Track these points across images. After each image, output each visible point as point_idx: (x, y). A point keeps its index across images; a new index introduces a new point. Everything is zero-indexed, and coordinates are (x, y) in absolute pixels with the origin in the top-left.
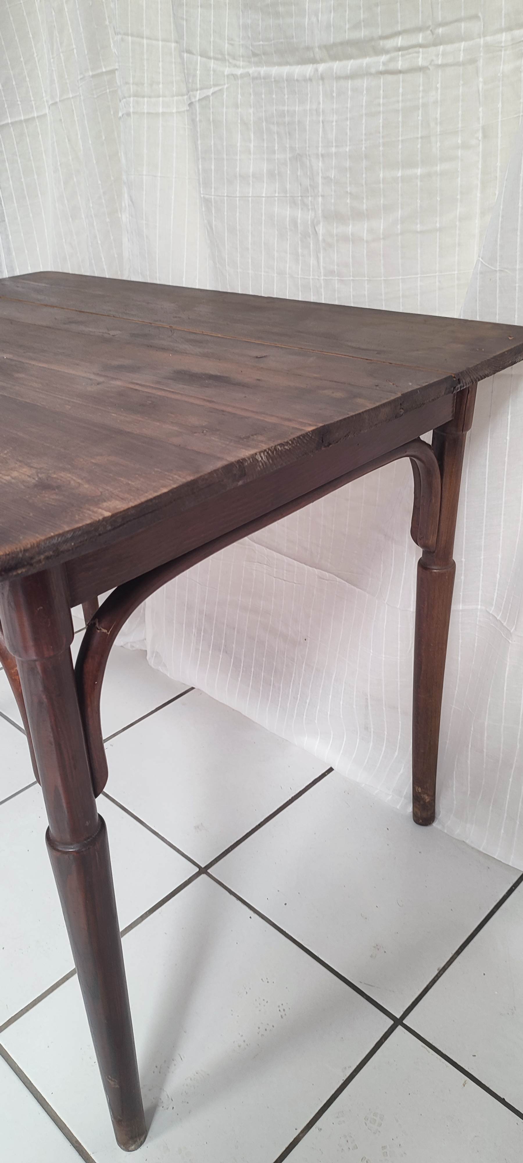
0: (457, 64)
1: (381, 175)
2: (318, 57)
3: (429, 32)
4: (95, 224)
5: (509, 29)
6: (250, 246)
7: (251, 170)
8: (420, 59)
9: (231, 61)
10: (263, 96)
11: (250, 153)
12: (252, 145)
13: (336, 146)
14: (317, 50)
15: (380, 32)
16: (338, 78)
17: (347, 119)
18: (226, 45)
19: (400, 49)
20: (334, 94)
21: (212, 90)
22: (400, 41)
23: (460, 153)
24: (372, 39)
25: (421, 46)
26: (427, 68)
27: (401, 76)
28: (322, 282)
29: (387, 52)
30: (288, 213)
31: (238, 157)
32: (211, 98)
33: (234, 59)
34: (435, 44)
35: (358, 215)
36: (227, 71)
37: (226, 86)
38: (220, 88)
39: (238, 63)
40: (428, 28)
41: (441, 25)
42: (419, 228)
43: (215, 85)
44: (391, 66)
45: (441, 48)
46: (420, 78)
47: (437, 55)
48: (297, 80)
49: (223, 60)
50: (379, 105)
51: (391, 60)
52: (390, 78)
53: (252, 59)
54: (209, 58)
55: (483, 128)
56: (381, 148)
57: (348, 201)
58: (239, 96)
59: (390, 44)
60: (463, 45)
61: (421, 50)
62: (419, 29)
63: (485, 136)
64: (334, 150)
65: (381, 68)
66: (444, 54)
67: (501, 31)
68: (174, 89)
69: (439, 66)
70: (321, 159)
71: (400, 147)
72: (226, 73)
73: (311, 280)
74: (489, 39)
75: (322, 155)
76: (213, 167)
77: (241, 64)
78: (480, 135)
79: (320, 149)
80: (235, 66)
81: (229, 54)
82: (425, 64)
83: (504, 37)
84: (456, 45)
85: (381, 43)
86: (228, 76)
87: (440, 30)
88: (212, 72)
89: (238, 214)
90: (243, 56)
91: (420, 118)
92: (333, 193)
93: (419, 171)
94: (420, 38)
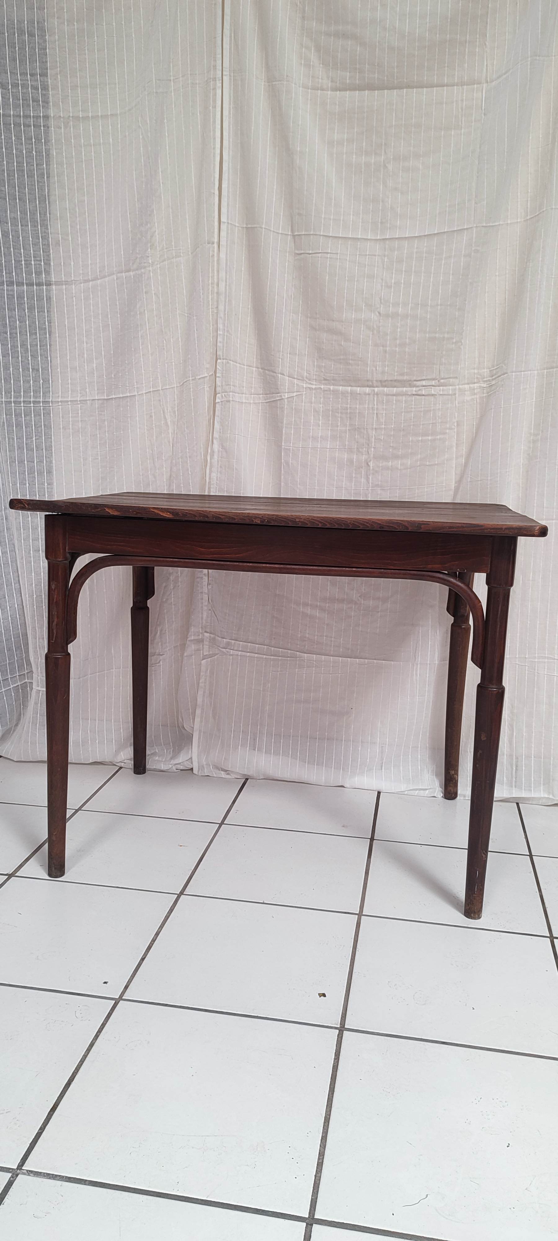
0: (449, 395)
1: (411, 439)
2: (375, 385)
3: (437, 381)
4: (189, 462)
5: (468, 384)
6: (317, 474)
7: (320, 435)
8: (433, 391)
9: (308, 381)
10: (331, 399)
11: (319, 426)
12: (320, 422)
13: (385, 425)
14: (375, 382)
15: (415, 378)
16: (387, 395)
17: (393, 413)
18: (305, 374)
19: (424, 386)
20: (384, 402)
21: (295, 394)
22: (424, 383)
23: (448, 431)
24: (410, 381)
25: (433, 386)
26: (436, 395)
27: (423, 397)
28: (370, 490)
29: (418, 386)
30: (346, 456)
31: (312, 428)
32: (295, 398)
33: (309, 380)
34: (439, 386)
35: (397, 457)
36: (305, 386)
37: (304, 393)
38: (301, 393)
39: (312, 383)
40: (437, 379)
41: (443, 379)
42: (428, 463)
43: (297, 392)
44: (420, 393)
45: (441, 388)
46: (432, 398)
47: (440, 391)
48: (359, 394)
49: (303, 380)
50: (412, 408)
51: (420, 390)
52: (418, 397)
53: (323, 382)
54: (294, 378)
55: (457, 422)
56: (412, 427)
57: (391, 450)
58: (313, 398)
59: (418, 383)
60: (451, 387)
61: (433, 387)
62: (434, 379)
63: (458, 425)
64: (383, 426)
65: (414, 393)
66: (443, 390)
67: (465, 384)
68: (253, 391)
69: (441, 395)
70: (374, 430)
71: (421, 427)
72: (305, 387)
73: (362, 491)
74: (460, 386)
75: (375, 428)
76: (292, 432)
77: (314, 383)
78: (456, 424)
79: (374, 426)
80: (311, 384)
81: (306, 378)
82: (435, 393)
83: (466, 386)
84: (448, 387)
85: (415, 382)
86: (306, 388)
87: (442, 381)
88: (295, 385)
89: (309, 457)
90: (315, 380)
91: (432, 415)
92: (382, 446)
93: (430, 438)
94: (433, 383)
